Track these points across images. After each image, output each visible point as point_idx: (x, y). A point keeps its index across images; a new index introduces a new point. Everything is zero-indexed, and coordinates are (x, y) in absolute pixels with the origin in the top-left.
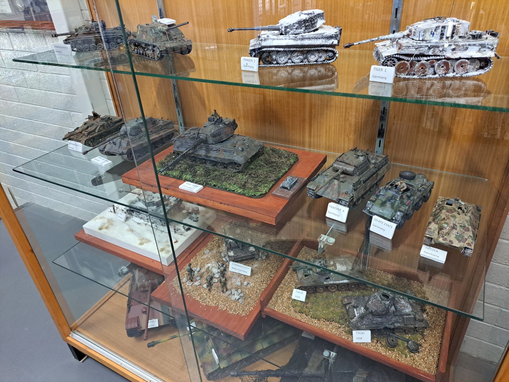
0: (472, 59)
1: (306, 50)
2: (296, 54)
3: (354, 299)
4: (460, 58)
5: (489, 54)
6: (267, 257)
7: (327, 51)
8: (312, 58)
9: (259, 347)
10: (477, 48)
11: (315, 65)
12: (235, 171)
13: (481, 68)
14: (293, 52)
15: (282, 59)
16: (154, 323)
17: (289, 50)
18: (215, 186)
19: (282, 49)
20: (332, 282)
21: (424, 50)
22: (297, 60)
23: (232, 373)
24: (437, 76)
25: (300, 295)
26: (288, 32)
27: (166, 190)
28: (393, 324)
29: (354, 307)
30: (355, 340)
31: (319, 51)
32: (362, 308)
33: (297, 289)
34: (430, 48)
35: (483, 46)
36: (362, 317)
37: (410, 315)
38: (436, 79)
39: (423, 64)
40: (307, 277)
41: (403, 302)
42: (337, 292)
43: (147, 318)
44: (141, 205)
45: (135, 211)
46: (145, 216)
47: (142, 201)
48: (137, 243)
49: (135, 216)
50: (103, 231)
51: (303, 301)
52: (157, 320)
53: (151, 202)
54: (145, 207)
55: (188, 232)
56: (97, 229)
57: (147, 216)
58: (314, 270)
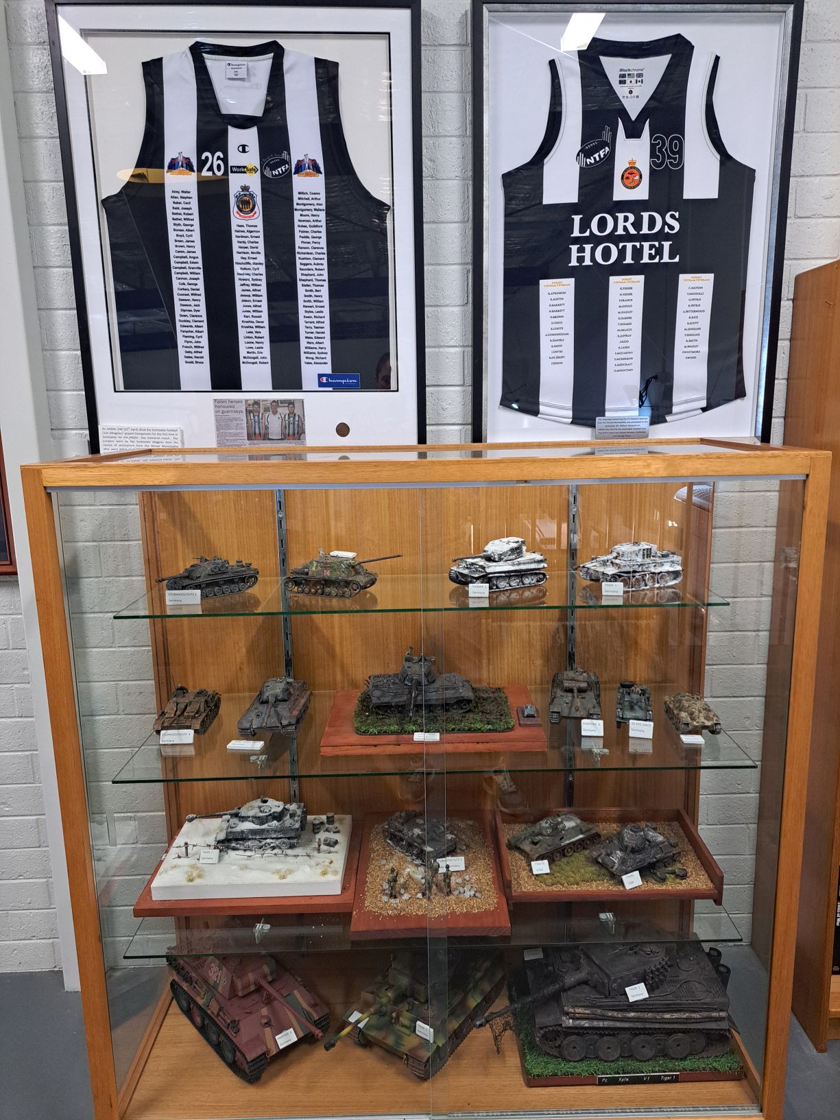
0: (668, 572)
1: (521, 574)
2: (513, 578)
3: (603, 849)
4: (661, 572)
5: (679, 568)
6: (468, 846)
7: (536, 574)
8: (527, 581)
9: (473, 1002)
10: (669, 564)
11: (530, 587)
12: (460, 711)
13: (675, 579)
14: (510, 576)
15: (502, 584)
16: (287, 1038)
17: (509, 575)
18: (453, 730)
19: (503, 575)
20: (568, 842)
21: (636, 568)
22: (514, 583)
23: (478, 1023)
24: (648, 587)
25: (541, 867)
26: (502, 559)
28: (654, 857)
29: (608, 855)
30: (628, 887)
31: (532, 574)
32: (618, 852)
33: (536, 860)
34: (639, 566)
35: (673, 562)
36: (623, 861)
37: (664, 842)
38: (648, 589)
39: (637, 579)
40: (538, 846)
41: (651, 834)
42: (575, 854)
43: (272, 1034)
44: (247, 826)
45: (237, 840)
46: (256, 843)
47: (251, 819)
48: (275, 879)
49: (234, 849)
50: (198, 881)
51: (549, 872)
52: (292, 1030)
53: (270, 815)
54: (258, 827)
55: (337, 847)
56: (184, 882)
57: (260, 842)
58: (544, 833)
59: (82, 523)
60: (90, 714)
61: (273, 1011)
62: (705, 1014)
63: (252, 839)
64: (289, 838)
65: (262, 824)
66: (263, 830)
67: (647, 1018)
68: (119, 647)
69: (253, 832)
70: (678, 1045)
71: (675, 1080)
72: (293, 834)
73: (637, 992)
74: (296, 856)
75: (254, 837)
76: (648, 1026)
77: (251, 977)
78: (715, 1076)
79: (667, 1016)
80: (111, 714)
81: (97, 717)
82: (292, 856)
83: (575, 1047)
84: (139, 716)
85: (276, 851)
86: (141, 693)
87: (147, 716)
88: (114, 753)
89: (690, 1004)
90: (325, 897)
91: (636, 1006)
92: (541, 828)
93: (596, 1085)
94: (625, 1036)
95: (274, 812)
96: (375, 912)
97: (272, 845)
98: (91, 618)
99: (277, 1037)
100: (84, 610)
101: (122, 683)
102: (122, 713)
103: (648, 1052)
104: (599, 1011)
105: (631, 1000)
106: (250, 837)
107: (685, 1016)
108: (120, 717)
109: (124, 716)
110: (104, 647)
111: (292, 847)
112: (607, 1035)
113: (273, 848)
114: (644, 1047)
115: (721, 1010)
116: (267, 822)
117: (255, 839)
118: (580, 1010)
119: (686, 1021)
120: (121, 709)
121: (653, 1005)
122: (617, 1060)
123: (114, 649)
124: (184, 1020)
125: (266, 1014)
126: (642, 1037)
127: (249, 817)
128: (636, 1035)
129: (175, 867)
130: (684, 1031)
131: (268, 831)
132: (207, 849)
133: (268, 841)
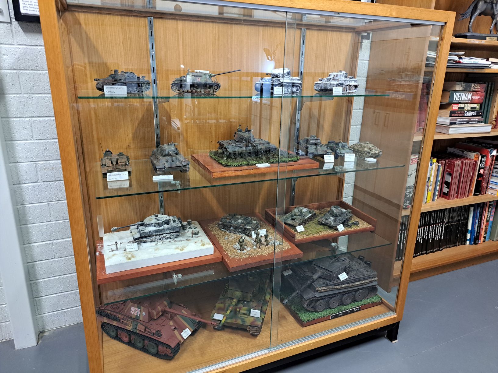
0: (354, 86)
5: (357, 84)
6: (264, 225)
8: (293, 90)
9: (267, 298)
16: (186, 333)
20: (306, 217)
25: (300, 229)
27: (252, 170)
28: (345, 218)
29: (327, 220)
30: (340, 231)
32: (331, 218)
33: (298, 226)
36: (335, 221)
40: (295, 220)
43: (179, 333)
44: (151, 229)
45: (146, 237)
46: (157, 237)
47: (153, 224)
48: (178, 251)
49: (144, 242)
50: (133, 259)
51: (304, 230)
52: (187, 329)
53: (164, 221)
54: (158, 228)
55: (199, 235)
56: (126, 261)
57: (159, 236)
58: (297, 214)
59: (4, 57)
60: (18, 183)
61: (175, 322)
62: (370, 280)
63: (155, 235)
64: (175, 232)
65: (160, 226)
66: (161, 230)
67: (350, 286)
68: (37, 140)
69: (156, 231)
70: (359, 295)
71: (359, 310)
72: (178, 230)
73: (343, 276)
74: (181, 241)
75: (157, 234)
76: (349, 289)
77: (160, 308)
78: (373, 304)
79: (357, 283)
80: (33, 182)
81: (23, 185)
82: (178, 241)
83: (320, 306)
84: (52, 182)
85: (169, 240)
86: (53, 168)
87: (58, 182)
88: (36, 206)
89: (363, 277)
90: (207, 256)
91: (344, 282)
92: (295, 213)
93: (330, 319)
94: (339, 296)
95: (165, 220)
96: (237, 258)
97: (167, 237)
98: (15, 121)
99: (182, 334)
100: (10, 116)
101: (40, 162)
102: (41, 181)
103: (349, 301)
104: (331, 287)
105: (342, 280)
106: (154, 234)
107: (363, 282)
108: (40, 184)
109: (43, 183)
110: (26, 140)
111: (177, 236)
112: (333, 297)
113: (167, 239)
114: (347, 299)
115: (374, 278)
116: (162, 225)
117: (157, 235)
118: (323, 288)
119: (363, 284)
120: (40, 179)
121: (350, 280)
122: (337, 307)
123: (33, 141)
124: (115, 342)
125: (173, 324)
126: (346, 295)
127: (152, 224)
128: (344, 295)
129: (115, 255)
130: (361, 289)
131: (164, 230)
132: (130, 244)
133: (164, 235)
